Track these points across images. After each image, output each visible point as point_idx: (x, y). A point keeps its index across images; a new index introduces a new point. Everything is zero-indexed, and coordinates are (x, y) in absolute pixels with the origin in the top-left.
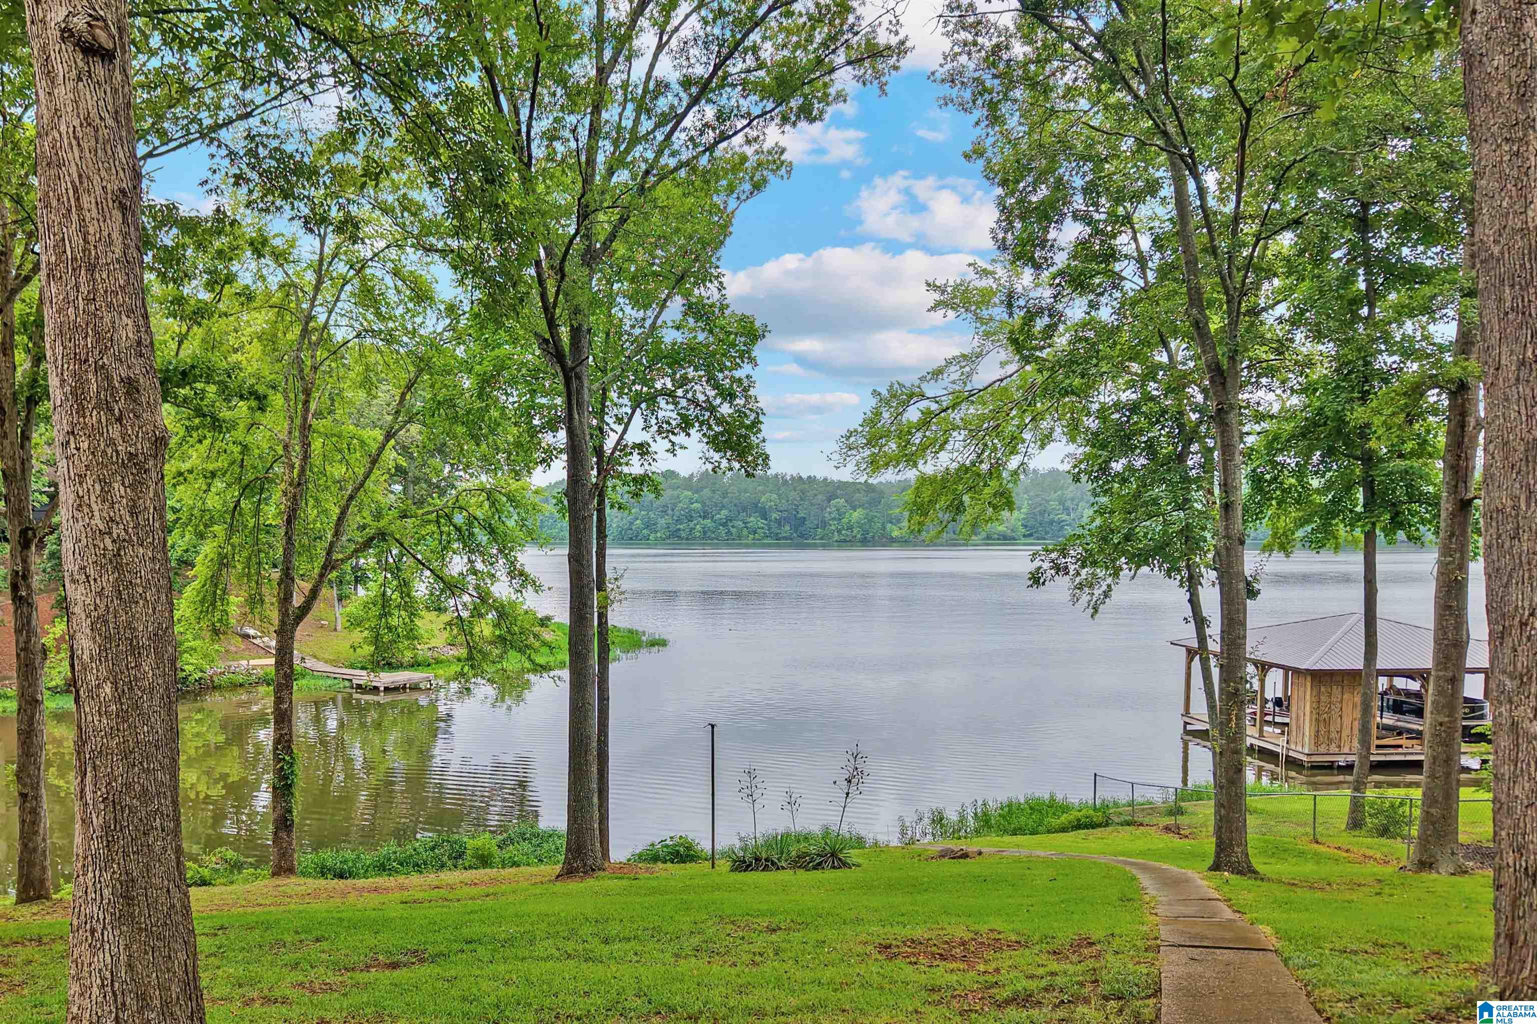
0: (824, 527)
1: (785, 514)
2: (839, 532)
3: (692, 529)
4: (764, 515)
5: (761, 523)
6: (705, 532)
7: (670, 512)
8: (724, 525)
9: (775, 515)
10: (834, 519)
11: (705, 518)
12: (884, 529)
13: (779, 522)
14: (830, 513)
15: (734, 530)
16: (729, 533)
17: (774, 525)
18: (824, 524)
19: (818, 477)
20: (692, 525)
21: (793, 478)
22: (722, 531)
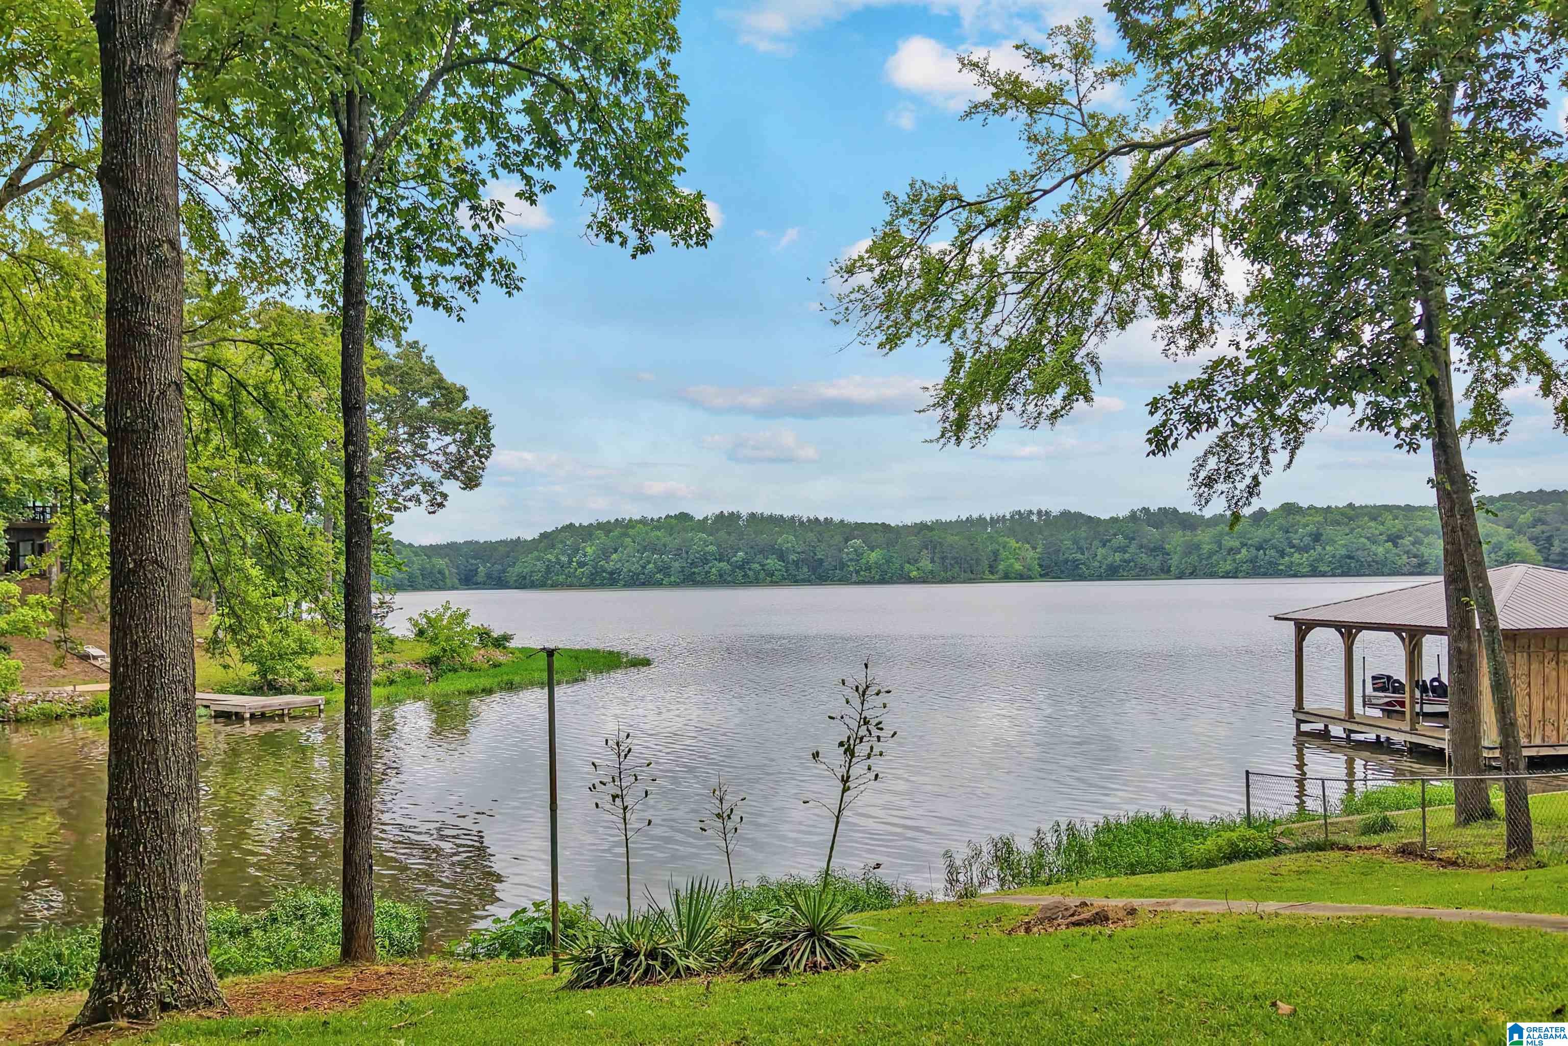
0: (841, 569)
1: (804, 556)
2: (857, 572)
3: (707, 572)
4: (782, 557)
5: (779, 565)
6: (721, 576)
7: (684, 555)
8: (741, 567)
9: (793, 557)
10: (851, 560)
11: (720, 561)
12: (902, 568)
13: (796, 563)
14: (848, 554)
15: (751, 573)
16: (745, 575)
17: (792, 568)
18: (843, 565)
19: (835, 519)
20: (707, 568)
21: (809, 520)
22: (739, 574)
